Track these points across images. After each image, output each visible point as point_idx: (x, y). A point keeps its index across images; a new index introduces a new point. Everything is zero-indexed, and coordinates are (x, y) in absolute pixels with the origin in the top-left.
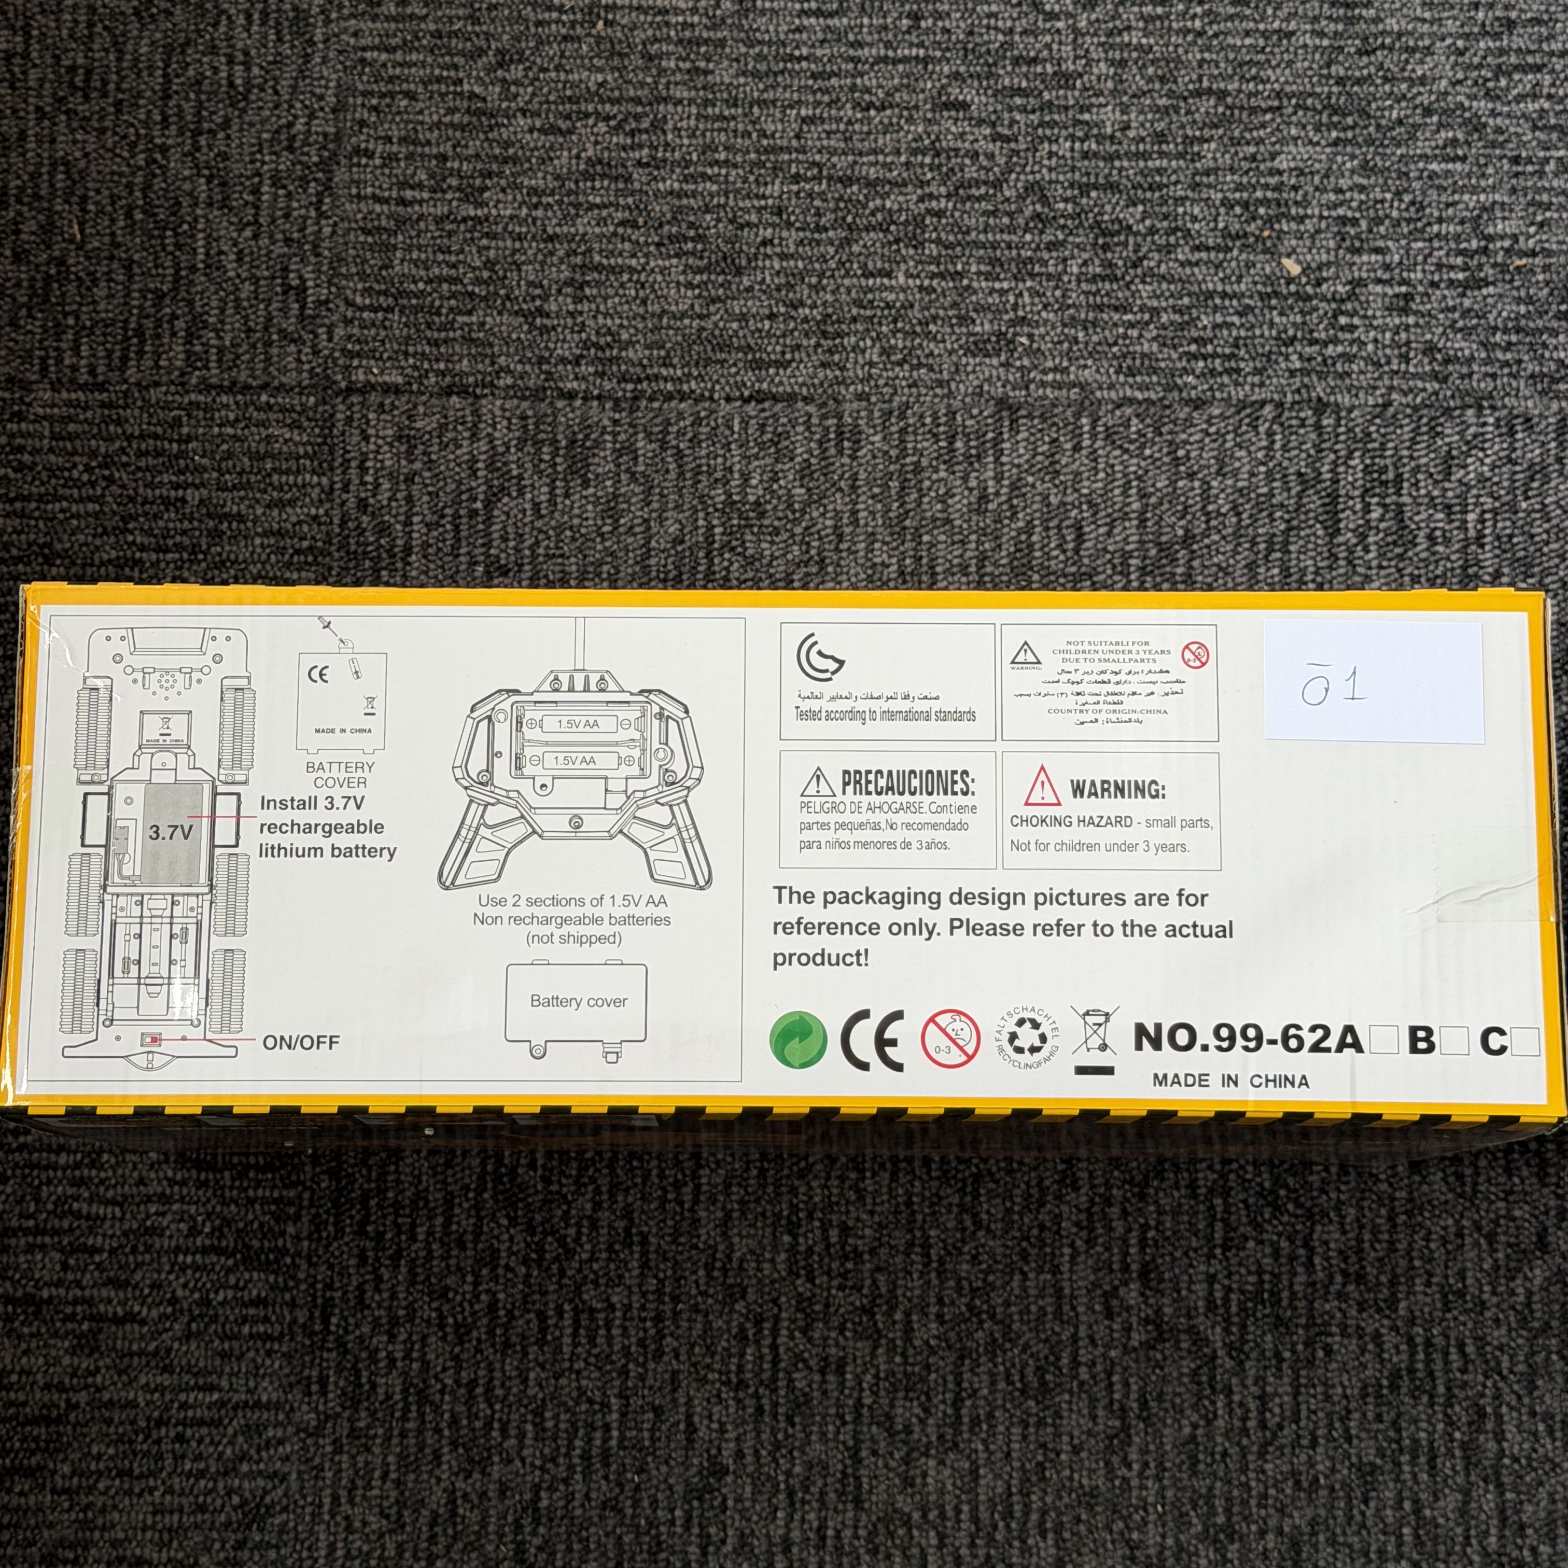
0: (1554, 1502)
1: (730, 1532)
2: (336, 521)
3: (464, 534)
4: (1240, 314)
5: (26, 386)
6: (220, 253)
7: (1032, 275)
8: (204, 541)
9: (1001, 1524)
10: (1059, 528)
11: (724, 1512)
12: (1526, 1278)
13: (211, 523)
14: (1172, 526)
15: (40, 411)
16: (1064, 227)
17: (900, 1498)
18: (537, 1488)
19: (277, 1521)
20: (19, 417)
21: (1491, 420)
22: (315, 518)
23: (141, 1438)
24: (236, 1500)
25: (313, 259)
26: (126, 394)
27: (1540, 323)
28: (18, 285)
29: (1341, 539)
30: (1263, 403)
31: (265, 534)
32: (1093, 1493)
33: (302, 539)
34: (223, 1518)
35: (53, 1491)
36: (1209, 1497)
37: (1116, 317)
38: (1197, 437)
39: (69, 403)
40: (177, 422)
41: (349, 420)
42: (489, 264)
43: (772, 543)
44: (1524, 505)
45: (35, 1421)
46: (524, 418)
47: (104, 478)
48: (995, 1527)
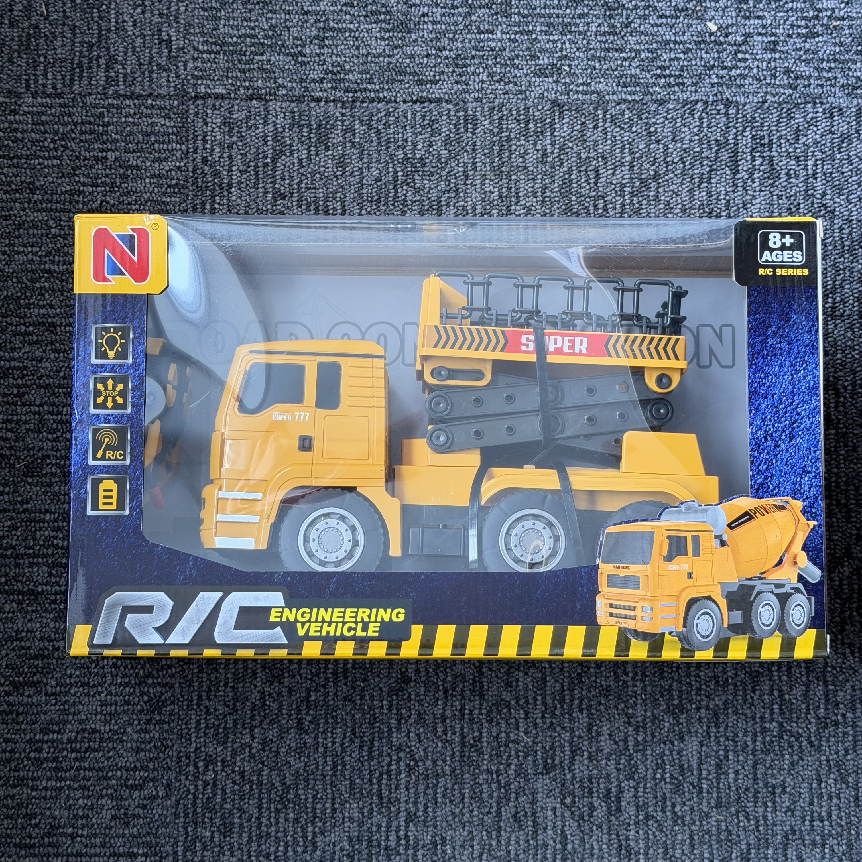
0: (855, 691)
1: (413, 712)
2: (190, 169)
3: (260, 176)
4: (684, 53)
5: (18, 96)
6: (124, 21)
7: (570, 32)
8: (118, 180)
9: (559, 706)
10: (586, 171)
11: (409, 701)
12: (839, 572)
13: (122, 171)
14: (648, 170)
15: (26, 109)
16: (587, 5)
17: (504, 693)
18: (308, 690)
19: (168, 709)
20: (14, 112)
21: (820, 110)
22: (179, 168)
23: (94, 665)
24: (146, 698)
25: (175, 25)
26: (73, 99)
27: (847, 57)
28: (13, 40)
29: (739, 176)
30: (697, 102)
31: (152, 177)
32: (608, 689)
33: (171, 179)
34: (139, 707)
35: (46, 694)
36: (670, 690)
37: (617, 55)
38: (661, 120)
39: (42, 105)
40: (101, 115)
41: (196, 114)
42: (272, 27)
43: (430, 180)
44: (838, 156)
45: (36, 657)
46: (293, 112)
47: (63, 146)
48: (555, 707)
